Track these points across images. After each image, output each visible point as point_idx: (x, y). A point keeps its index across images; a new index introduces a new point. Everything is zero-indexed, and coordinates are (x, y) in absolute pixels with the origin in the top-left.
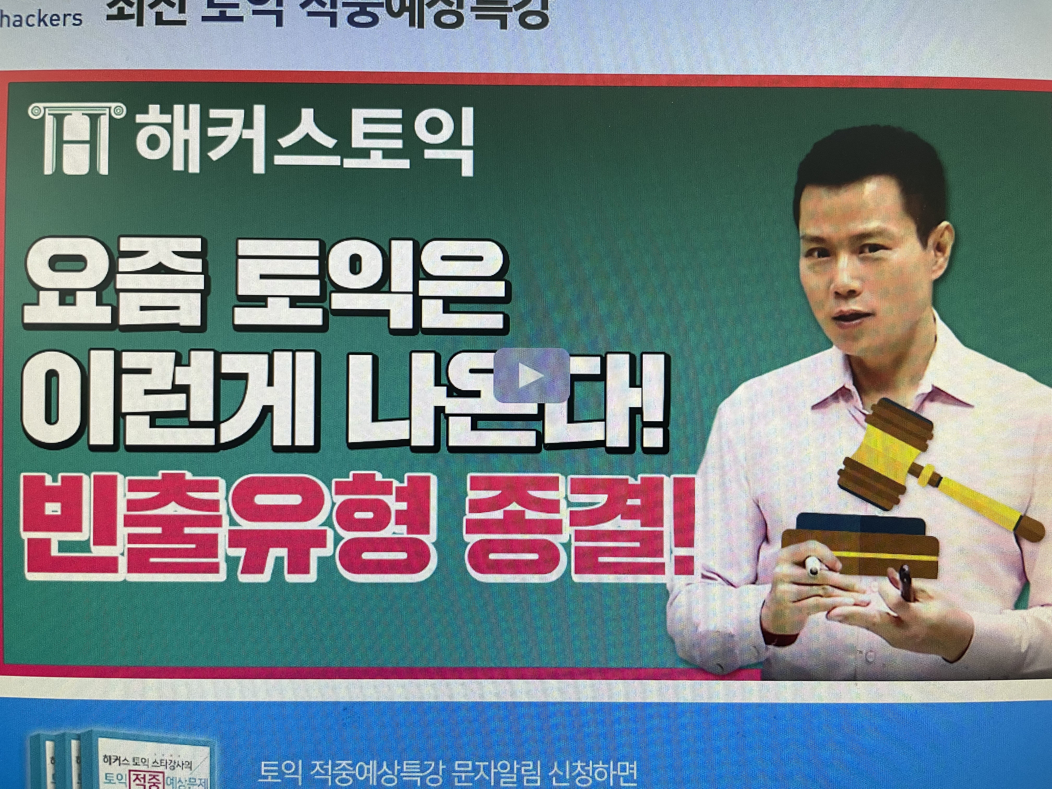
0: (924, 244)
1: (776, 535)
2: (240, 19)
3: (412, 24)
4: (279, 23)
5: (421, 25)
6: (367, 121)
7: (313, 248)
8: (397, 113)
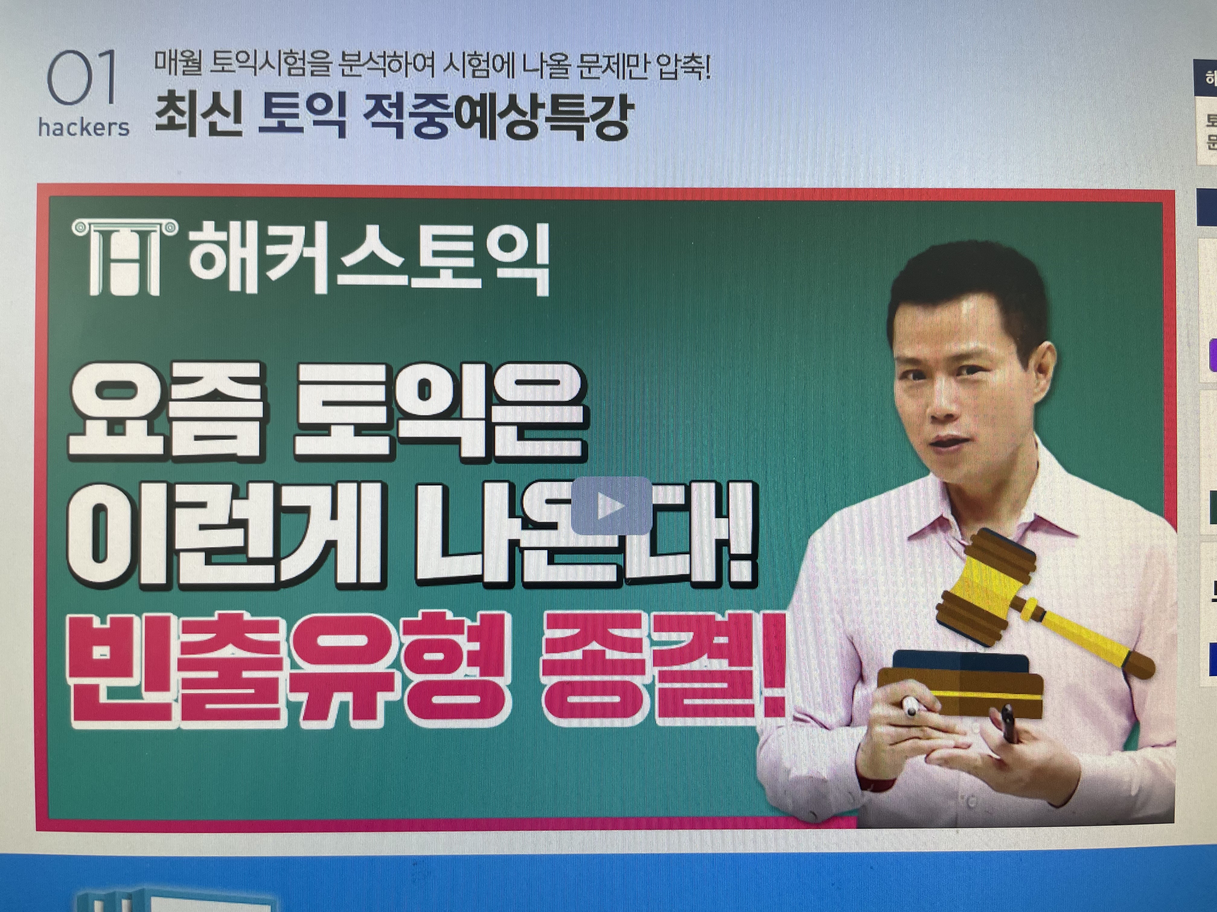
0: (1025, 365)
1: (872, 675)
2: (300, 130)
3: (483, 135)
4: (342, 134)
5: (493, 137)
6: (436, 238)
7: (379, 372)
8: (468, 230)
